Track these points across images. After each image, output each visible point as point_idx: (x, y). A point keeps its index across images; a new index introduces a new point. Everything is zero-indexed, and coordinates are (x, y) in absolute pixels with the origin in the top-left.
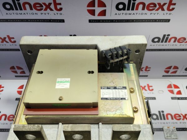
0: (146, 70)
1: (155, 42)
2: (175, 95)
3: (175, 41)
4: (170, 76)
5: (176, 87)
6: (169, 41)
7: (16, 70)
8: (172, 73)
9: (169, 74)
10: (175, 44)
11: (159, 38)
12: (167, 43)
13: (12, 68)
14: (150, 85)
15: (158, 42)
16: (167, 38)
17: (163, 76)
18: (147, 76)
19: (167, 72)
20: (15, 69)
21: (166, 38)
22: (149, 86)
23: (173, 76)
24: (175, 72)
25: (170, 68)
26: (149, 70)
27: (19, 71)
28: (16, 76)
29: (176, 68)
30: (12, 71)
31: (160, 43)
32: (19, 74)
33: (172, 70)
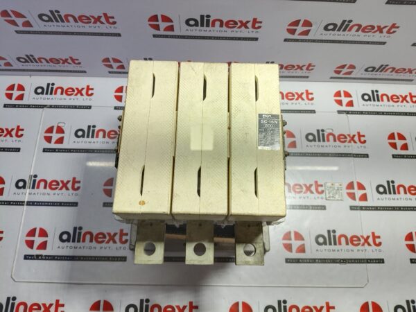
0: (307, 69)
1: (329, 30)
2: (344, 108)
3: (357, 31)
4: (341, 78)
5: (347, 95)
6: (350, 30)
7: (112, 63)
8: (346, 74)
9: (341, 75)
10: (357, 33)
11: (335, 25)
12: (346, 33)
13: (107, 60)
14: (310, 92)
15: (333, 30)
16: (347, 25)
17: (331, 78)
18: (307, 77)
19: (338, 72)
20: (109, 62)
21: (345, 26)
22: (308, 93)
23: (345, 78)
24: (350, 73)
25: (343, 67)
26: (312, 69)
27: (115, 65)
28: (110, 72)
29: (352, 67)
30: (105, 65)
31: (336, 32)
32: (115, 70)
33: (345, 70)
